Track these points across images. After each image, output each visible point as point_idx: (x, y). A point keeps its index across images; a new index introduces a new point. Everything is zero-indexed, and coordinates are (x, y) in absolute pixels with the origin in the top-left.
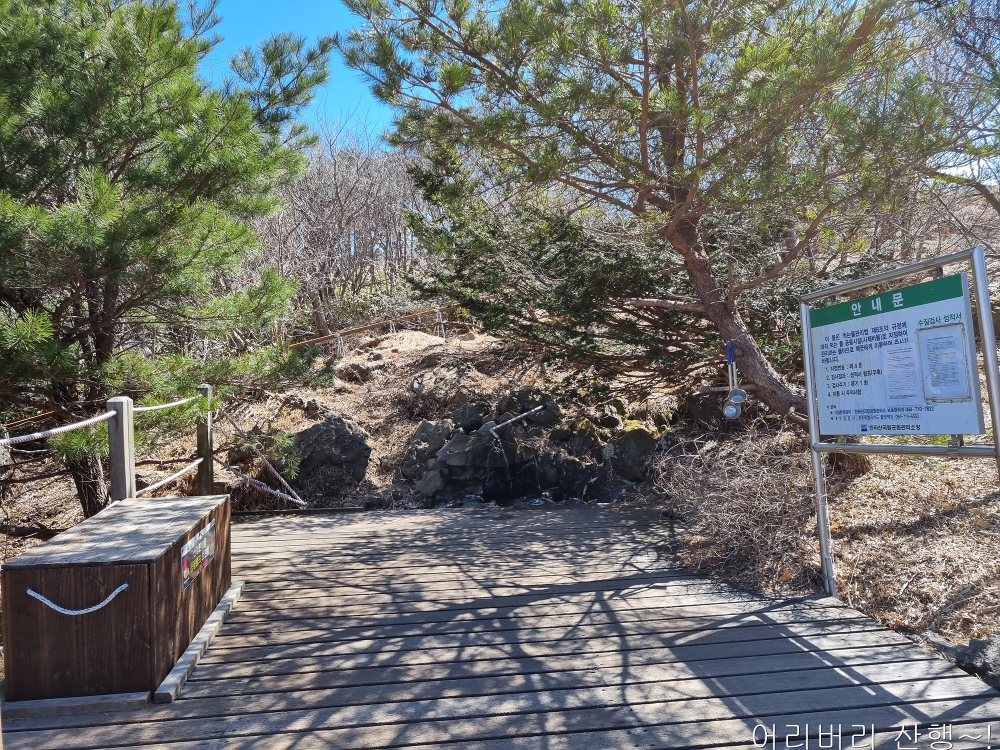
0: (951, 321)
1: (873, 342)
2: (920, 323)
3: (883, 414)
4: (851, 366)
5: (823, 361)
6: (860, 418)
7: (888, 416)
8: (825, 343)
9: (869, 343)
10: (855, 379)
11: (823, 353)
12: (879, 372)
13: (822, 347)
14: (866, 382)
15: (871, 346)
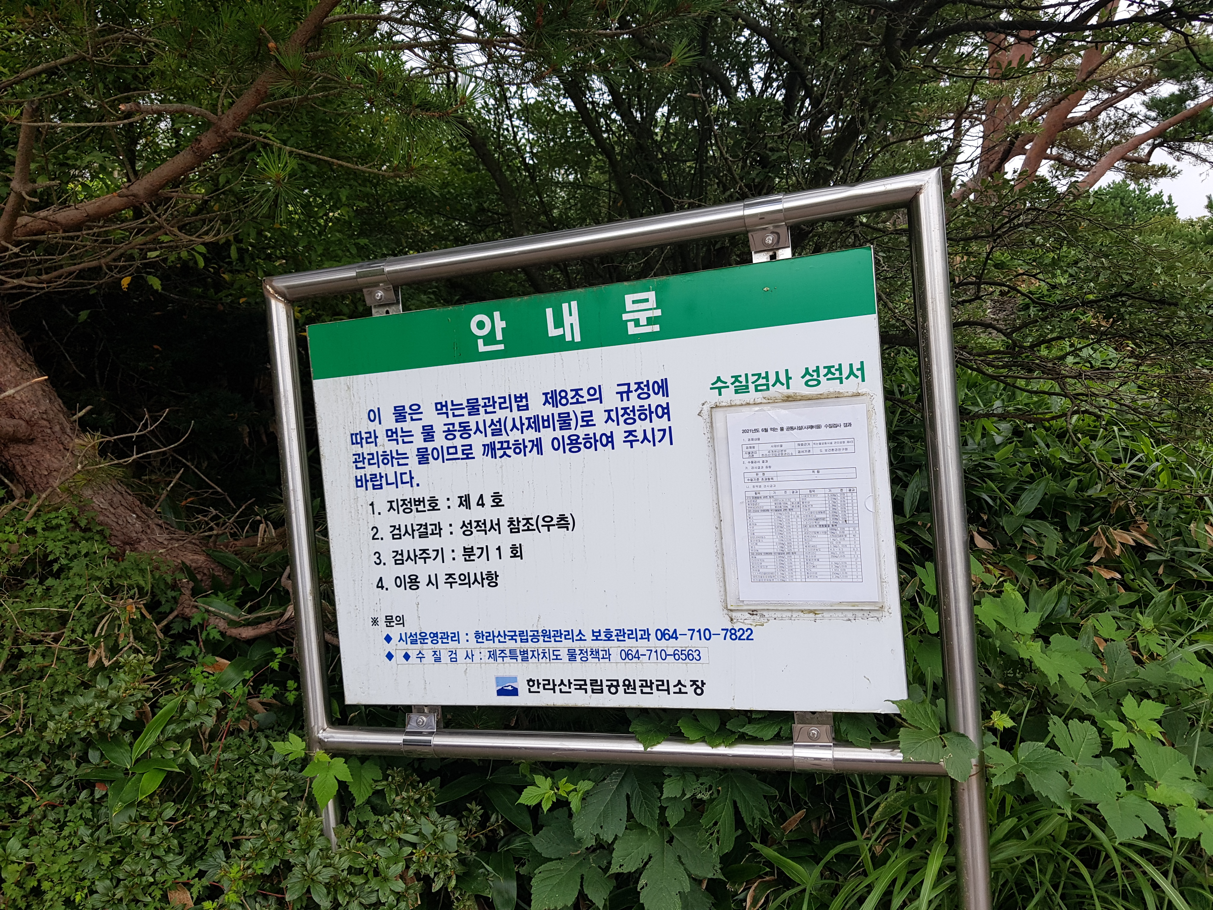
0: (827, 386)
1: (547, 435)
2: (718, 385)
3: (577, 645)
4: (465, 502)
5: (360, 482)
6: (492, 655)
7: (595, 653)
8: (365, 426)
9: (531, 435)
10: (477, 540)
11: (358, 459)
12: (563, 522)
13: (356, 439)
14: (516, 552)
15: (538, 444)
